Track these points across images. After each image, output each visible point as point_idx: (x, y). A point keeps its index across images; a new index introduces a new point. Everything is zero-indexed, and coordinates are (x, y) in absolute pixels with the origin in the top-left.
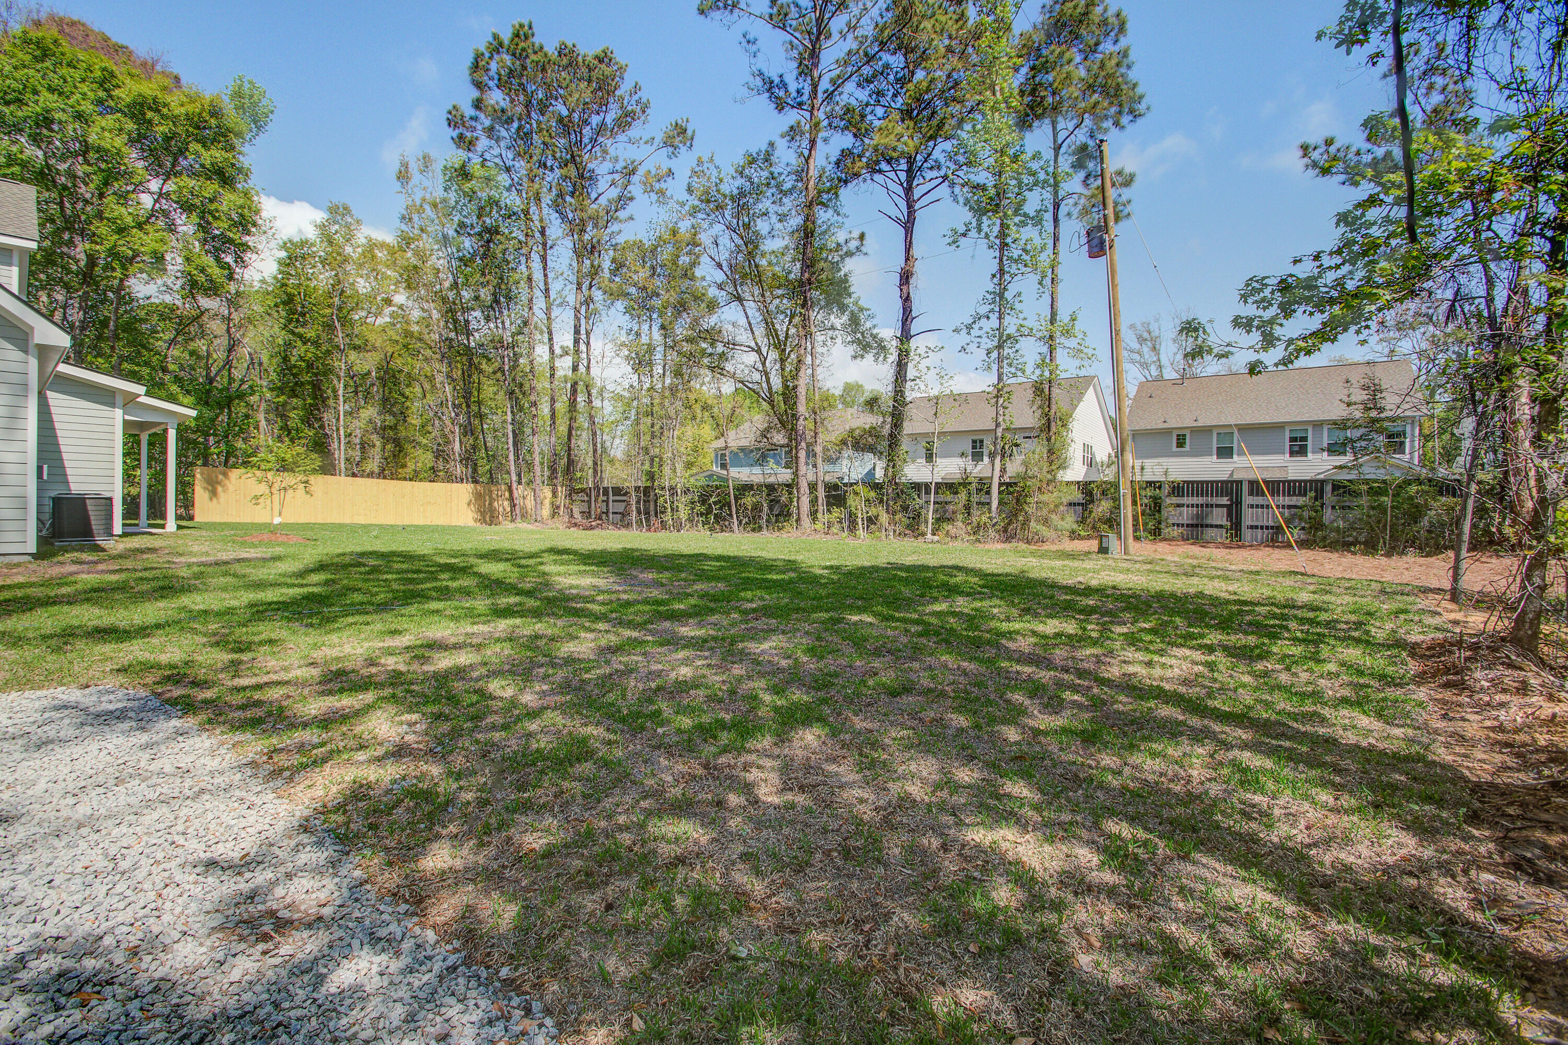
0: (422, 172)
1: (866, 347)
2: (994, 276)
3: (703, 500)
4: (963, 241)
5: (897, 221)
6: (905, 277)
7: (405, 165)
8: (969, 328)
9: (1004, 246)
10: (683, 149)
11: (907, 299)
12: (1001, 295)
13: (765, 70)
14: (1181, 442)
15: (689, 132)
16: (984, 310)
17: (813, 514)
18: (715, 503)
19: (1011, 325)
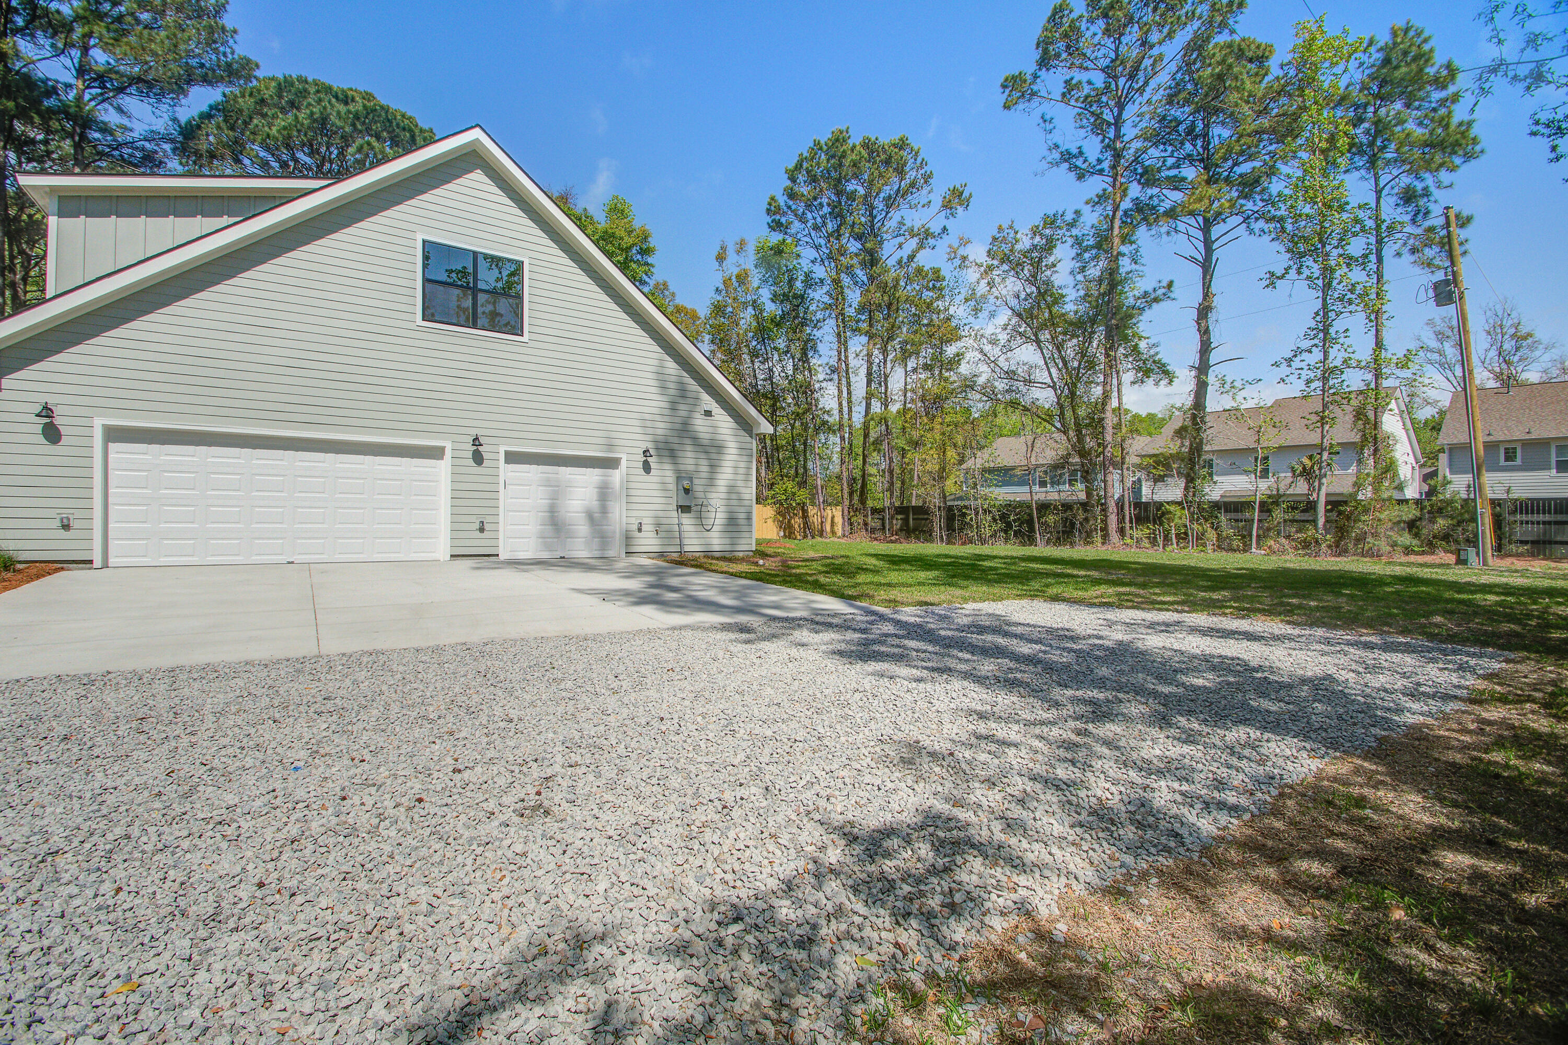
0: (738, 252)
1: (1147, 373)
2: (1317, 314)
3: (1003, 517)
4: (1279, 283)
5: (1193, 260)
6: (1204, 311)
7: (724, 248)
8: (1289, 361)
9: (1327, 286)
10: (960, 210)
11: (1205, 333)
12: (1326, 331)
13: (1060, 143)
14: (1510, 455)
15: (966, 194)
16: (1306, 344)
17: (1122, 531)
18: (1014, 521)
19: (1336, 356)
